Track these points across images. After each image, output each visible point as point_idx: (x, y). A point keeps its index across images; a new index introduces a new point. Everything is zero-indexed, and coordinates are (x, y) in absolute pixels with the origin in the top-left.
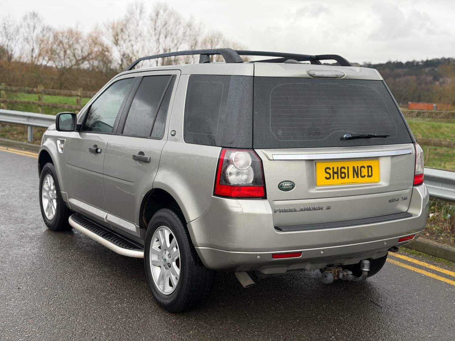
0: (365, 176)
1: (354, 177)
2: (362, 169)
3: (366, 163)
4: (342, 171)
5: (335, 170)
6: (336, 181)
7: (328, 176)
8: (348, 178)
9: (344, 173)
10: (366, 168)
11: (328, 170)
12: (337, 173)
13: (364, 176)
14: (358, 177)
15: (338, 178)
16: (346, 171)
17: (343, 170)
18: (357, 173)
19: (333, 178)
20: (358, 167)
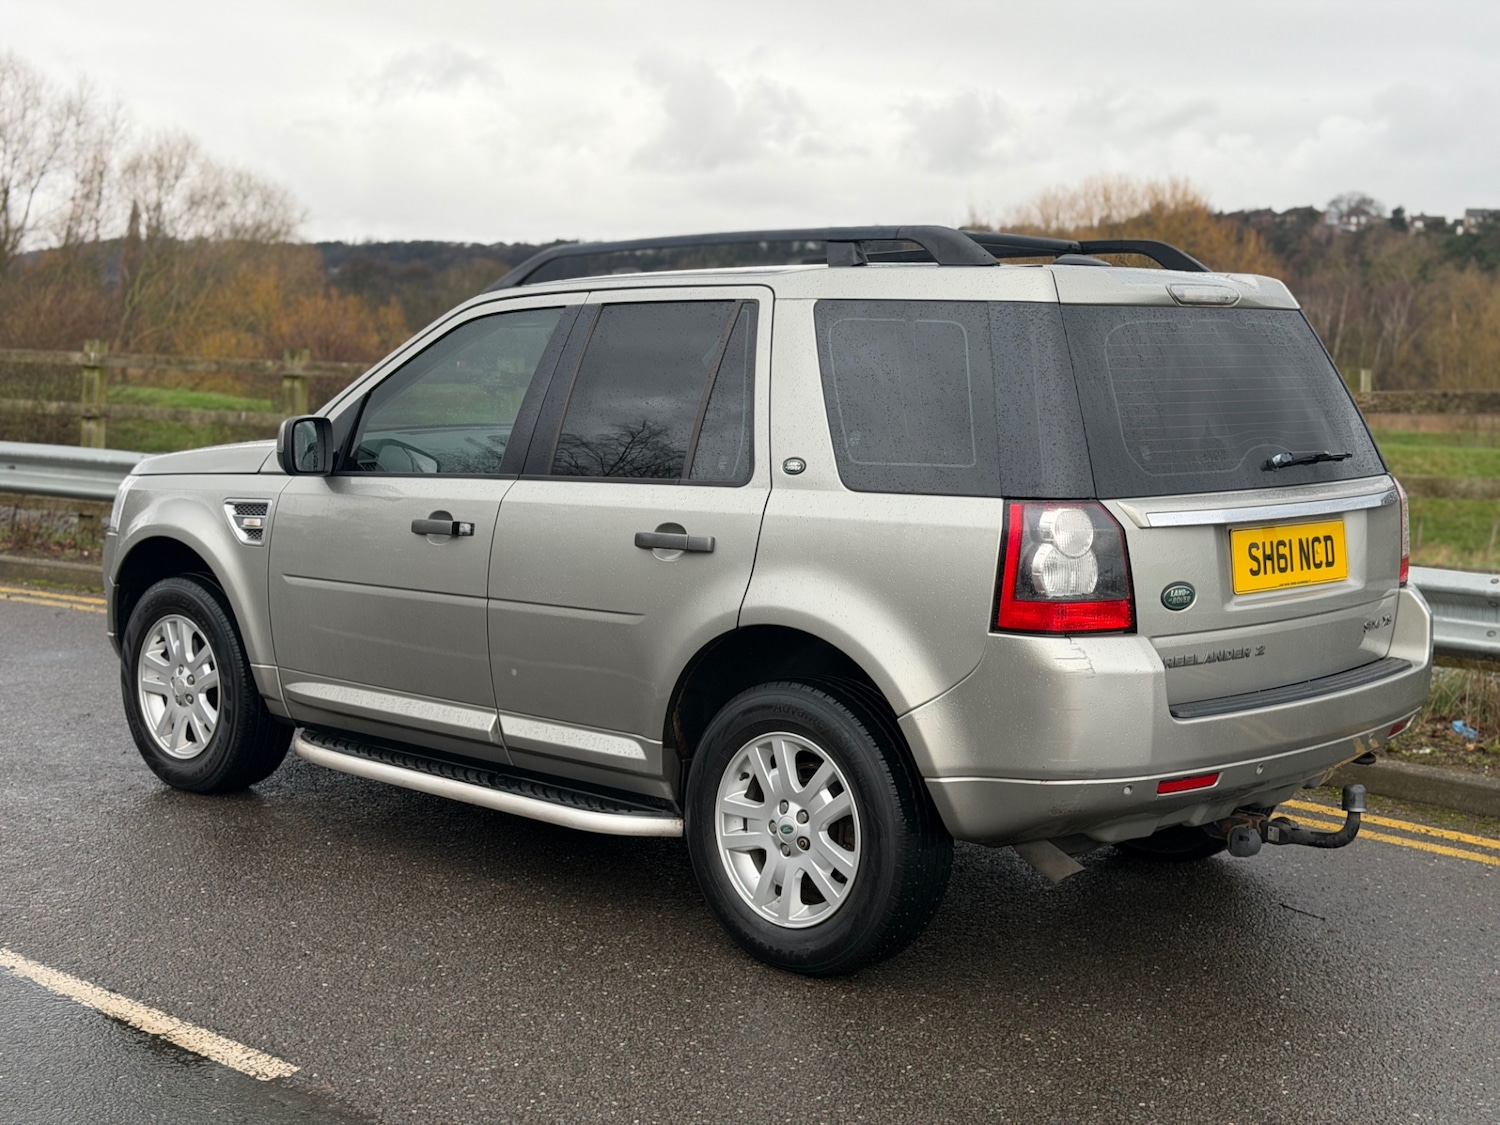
1: (1302, 569)
2: (1316, 544)
4: (1281, 552)
5: (1268, 552)
7: (1255, 568)
8: (1292, 570)
9: (1283, 556)
10: (1323, 543)
11: (1254, 551)
14: (1309, 568)
15: (1273, 572)
19: (1265, 573)
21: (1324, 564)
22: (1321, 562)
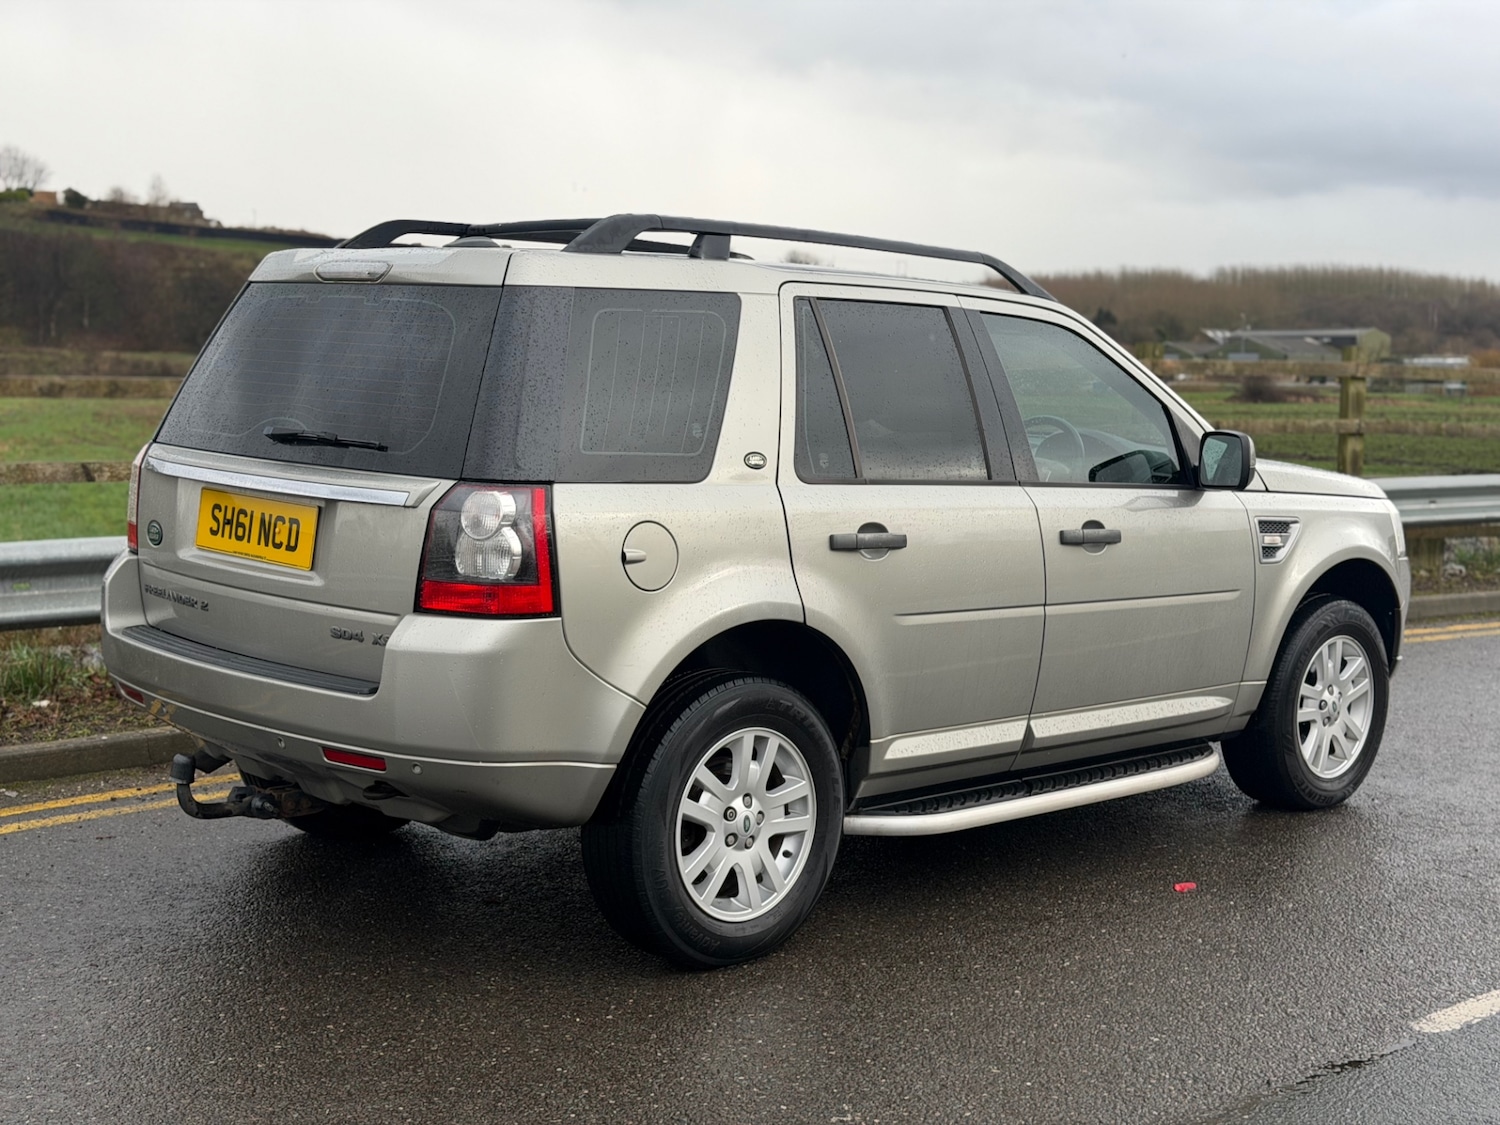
0: (281, 545)
1: (259, 544)
2: (279, 523)
3: (288, 512)
4: (240, 520)
5: (229, 517)
6: (226, 542)
7: (215, 528)
8: (249, 541)
9: (242, 525)
10: (287, 524)
12: (228, 522)
13: (278, 546)
15: (230, 537)
16: (245, 520)
17: (242, 519)
18: (267, 533)
19: (223, 536)
20: (271, 516)
21: (284, 547)
22: (281, 544)
